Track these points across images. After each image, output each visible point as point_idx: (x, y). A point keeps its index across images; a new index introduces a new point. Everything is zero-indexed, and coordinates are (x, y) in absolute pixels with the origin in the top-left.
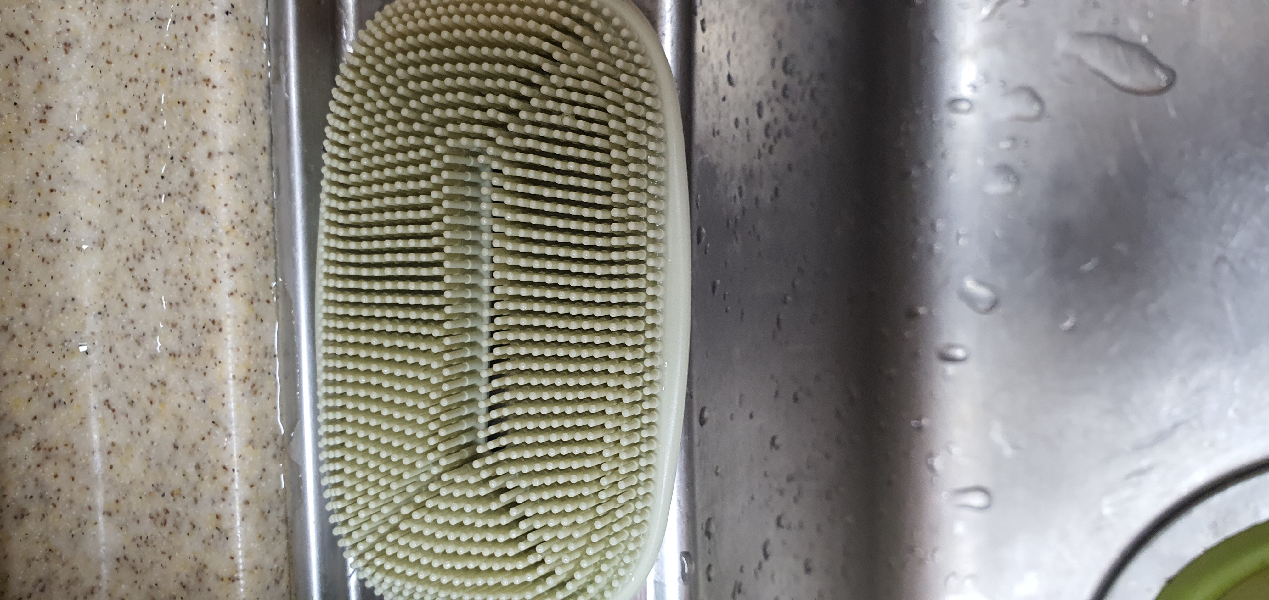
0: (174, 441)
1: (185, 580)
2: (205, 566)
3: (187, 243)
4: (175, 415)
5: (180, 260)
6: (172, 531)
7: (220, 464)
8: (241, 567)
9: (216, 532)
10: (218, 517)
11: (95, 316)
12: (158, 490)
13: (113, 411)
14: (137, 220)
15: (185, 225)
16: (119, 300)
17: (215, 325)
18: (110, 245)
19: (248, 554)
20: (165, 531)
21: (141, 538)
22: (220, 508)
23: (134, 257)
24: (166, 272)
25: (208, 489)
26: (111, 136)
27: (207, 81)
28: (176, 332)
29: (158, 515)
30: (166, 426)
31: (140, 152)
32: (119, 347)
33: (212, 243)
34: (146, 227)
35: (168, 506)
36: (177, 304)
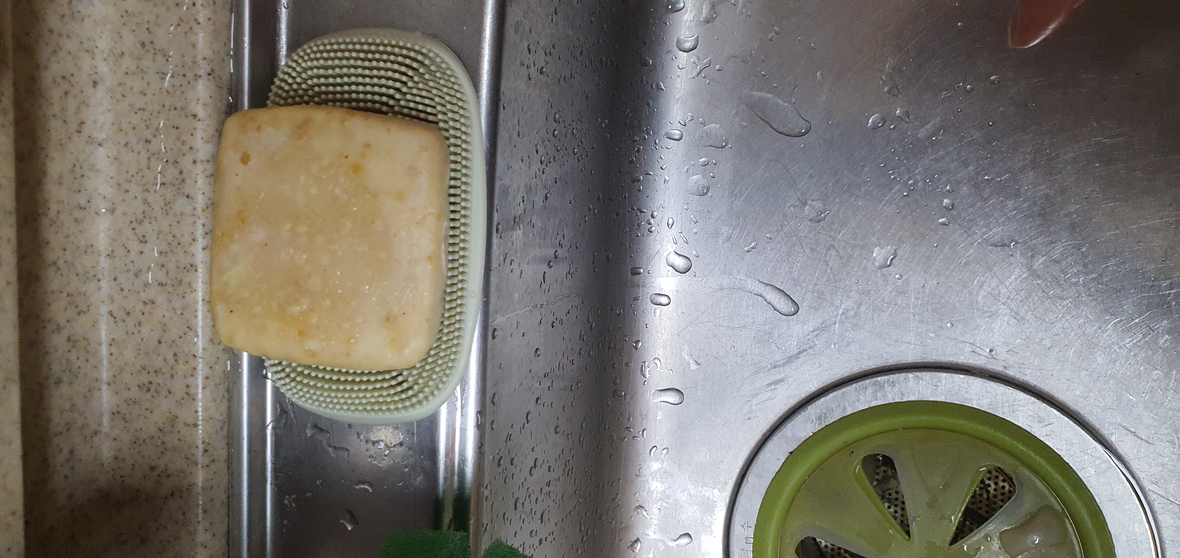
0: (158, 339)
1: (161, 426)
2: (177, 417)
3: (175, 215)
4: (160, 322)
5: (170, 225)
6: (154, 395)
7: (192, 353)
8: (200, 418)
9: (186, 396)
10: (188, 386)
11: (105, 257)
12: (144, 369)
13: (115, 318)
14: (139, 197)
15: (174, 204)
16: (124, 248)
17: (193, 267)
18: (119, 212)
19: (205, 410)
20: (148, 396)
21: (131, 400)
22: (190, 381)
23: (137, 220)
24: (160, 232)
25: (181, 369)
26: (123, 143)
27: (195, 116)
28: (164, 270)
29: (144, 385)
30: (153, 329)
31: (144, 155)
32: (121, 278)
33: (193, 217)
34: (145, 202)
35: (151, 379)
36: (166, 253)
